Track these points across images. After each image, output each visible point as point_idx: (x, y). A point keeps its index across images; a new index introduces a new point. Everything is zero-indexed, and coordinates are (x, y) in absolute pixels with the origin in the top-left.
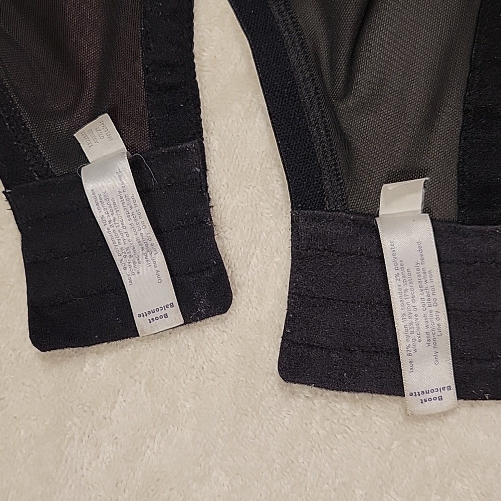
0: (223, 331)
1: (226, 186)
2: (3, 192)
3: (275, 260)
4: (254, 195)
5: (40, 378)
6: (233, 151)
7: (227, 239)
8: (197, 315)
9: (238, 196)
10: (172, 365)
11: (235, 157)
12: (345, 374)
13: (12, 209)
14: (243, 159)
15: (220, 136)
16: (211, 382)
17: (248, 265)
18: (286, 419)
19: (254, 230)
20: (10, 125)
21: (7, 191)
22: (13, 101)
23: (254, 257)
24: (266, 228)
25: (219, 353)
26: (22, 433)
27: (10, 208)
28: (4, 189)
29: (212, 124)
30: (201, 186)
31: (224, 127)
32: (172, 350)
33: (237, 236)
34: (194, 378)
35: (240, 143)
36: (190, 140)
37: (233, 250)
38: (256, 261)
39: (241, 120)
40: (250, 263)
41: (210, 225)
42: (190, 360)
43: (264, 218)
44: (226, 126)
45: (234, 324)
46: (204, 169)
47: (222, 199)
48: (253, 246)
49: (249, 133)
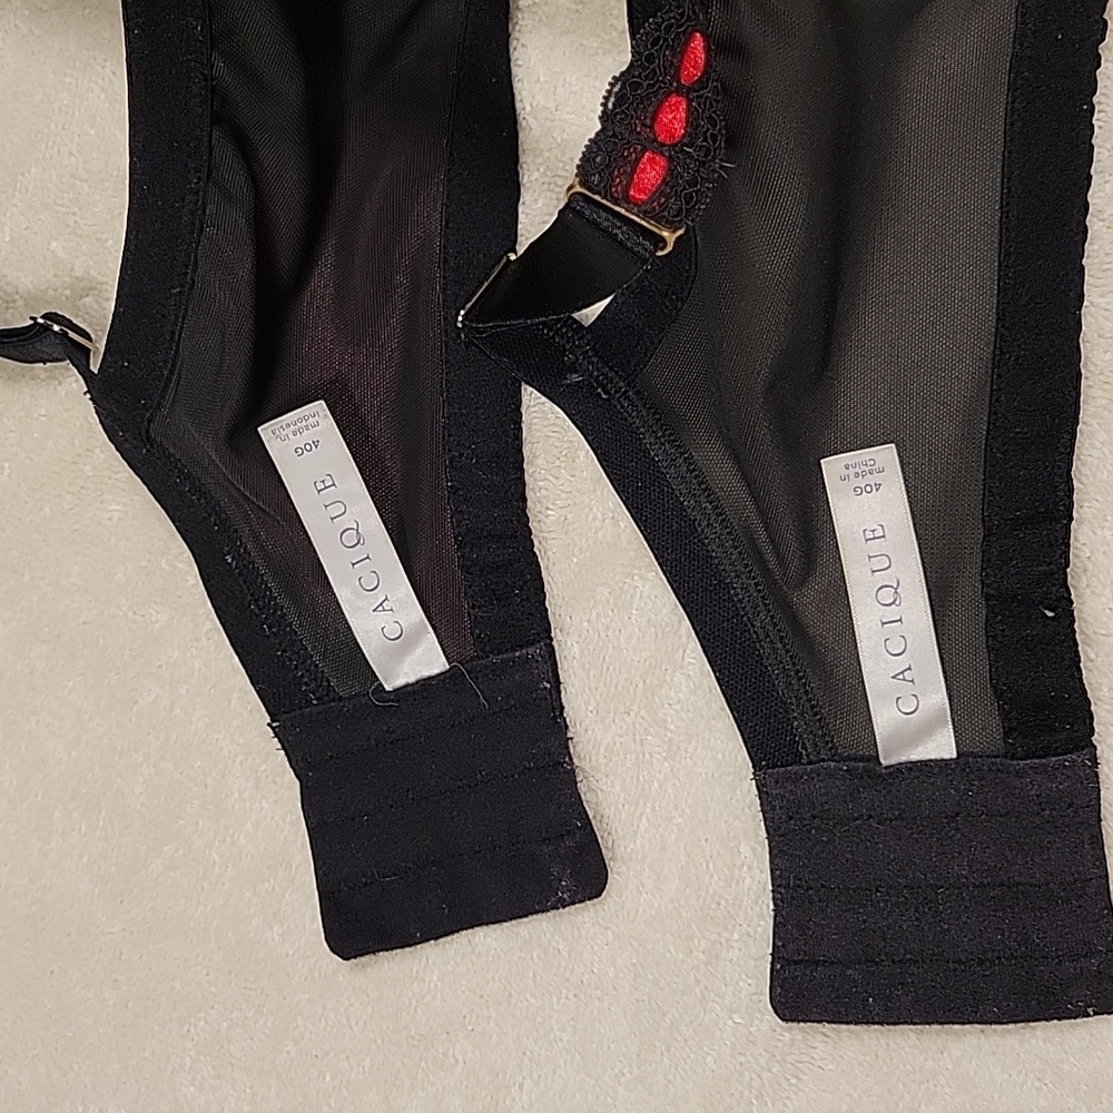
0: (606, 928)
1: (595, 712)
2: (269, 725)
3: (675, 821)
4: (637, 725)
5: (347, 999)
6: (601, 659)
7: (602, 790)
8: (558, 901)
9: (613, 726)
10: (538, 977)
11: (605, 667)
12: (871, 1000)
13: (284, 748)
14: (617, 671)
15: (580, 636)
16: (597, 1003)
17: (635, 833)
18: (709, 1058)
19: (641, 778)
20: (270, 628)
21: (274, 725)
22: (271, 592)
23: (644, 820)
24: (658, 776)
25: (604, 960)
26: (328, 1078)
27: (279, 746)
28: (269, 721)
29: (568, 619)
30: (553, 709)
31: (585, 624)
32: (535, 955)
33: (617, 788)
34: (571, 996)
35: (610, 648)
36: (533, 644)
37: (612, 809)
38: (647, 825)
39: (610, 613)
40: (638, 826)
41: (569, 767)
42: (562, 970)
43: (654, 760)
44: (588, 621)
45: (620, 917)
46: (557, 682)
47: (590, 732)
48: (641, 802)
49: (623, 631)
